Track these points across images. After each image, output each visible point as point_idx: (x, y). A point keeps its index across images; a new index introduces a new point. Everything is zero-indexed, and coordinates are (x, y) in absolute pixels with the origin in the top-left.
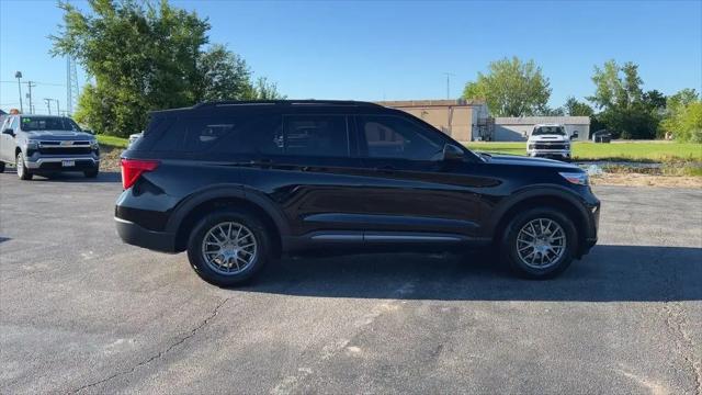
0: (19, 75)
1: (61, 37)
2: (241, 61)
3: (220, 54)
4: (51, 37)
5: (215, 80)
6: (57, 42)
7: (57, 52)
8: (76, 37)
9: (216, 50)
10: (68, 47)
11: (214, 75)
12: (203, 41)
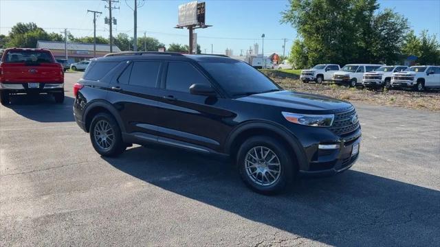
0: (263, 36)
1: (286, 12)
2: (404, 20)
3: (387, 15)
4: (282, 13)
5: (383, 33)
6: (283, 15)
7: (284, 21)
8: (294, 12)
9: (384, 12)
10: (289, 18)
11: (382, 30)
12: (374, 8)
